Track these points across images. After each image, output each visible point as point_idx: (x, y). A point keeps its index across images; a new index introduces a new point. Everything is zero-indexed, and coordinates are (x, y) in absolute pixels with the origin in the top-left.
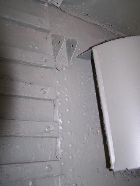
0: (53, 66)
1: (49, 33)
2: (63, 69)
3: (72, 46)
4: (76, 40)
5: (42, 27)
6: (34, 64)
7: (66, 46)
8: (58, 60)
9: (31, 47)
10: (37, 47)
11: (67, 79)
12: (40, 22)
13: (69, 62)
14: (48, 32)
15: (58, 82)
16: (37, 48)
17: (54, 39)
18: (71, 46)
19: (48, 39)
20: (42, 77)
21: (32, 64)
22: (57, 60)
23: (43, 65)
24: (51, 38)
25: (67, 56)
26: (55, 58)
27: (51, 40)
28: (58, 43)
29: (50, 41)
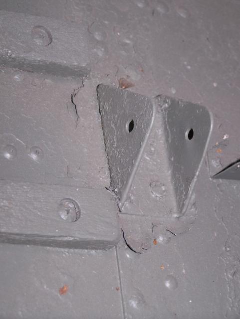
0: (111, 235)
1: (86, 82)
2: (155, 242)
3: (191, 135)
4: (204, 108)
5: (49, 60)
6: (27, 235)
7: (165, 129)
8: (131, 202)
9: (8, 156)
10: (37, 152)
11: (176, 284)
12: (41, 37)
13: (181, 206)
14: (79, 74)
15: (134, 304)
16: (34, 157)
17: (107, 107)
18: (187, 134)
19: (80, 109)
20: (62, 291)
21: (18, 237)
22: (127, 204)
23: (66, 239)
24: (94, 103)
25: (169, 178)
26: (120, 194)
27: (96, 113)
28: (127, 126)
29: (90, 118)
